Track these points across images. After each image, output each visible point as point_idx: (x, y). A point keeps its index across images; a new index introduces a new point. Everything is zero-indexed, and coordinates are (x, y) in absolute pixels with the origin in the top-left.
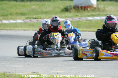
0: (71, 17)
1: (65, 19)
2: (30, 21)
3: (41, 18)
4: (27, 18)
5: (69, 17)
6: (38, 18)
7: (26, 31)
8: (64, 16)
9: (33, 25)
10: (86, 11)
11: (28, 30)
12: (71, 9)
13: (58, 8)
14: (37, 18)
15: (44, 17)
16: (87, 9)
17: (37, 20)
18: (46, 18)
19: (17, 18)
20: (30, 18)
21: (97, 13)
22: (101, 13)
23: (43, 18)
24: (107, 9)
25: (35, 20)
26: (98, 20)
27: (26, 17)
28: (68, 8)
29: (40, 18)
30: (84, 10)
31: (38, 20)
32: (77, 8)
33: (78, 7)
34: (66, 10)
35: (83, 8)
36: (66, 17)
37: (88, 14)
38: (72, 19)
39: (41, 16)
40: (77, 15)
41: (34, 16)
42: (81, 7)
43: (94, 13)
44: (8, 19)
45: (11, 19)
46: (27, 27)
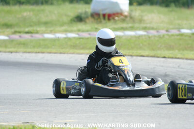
0: (88, 31)
1: (78, 34)
2: (20, 37)
3: (37, 32)
4: (15, 32)
5: (83, 31)
6: (33, 32)
7: (13, 54)
8: (75, 28)
9: (24, 44)
10: (112, 21)
11: (16, 52)
12: (87, 17)
13: (66, 15)
14: (31, 33)
15: (42, 30)
16: (114, 19)
17: (32, 36)
20: (19, 32)
21: (130, 25)
22: (137, 25)
24: (145, 18)
25: (27, 36)
26: (132, 37)
27: (13, 30)
28: (83, 16)
29: (35, 32)
30: (109, 19)
31: (34, 35)
32: (96, 17)
33: (98, 15)
34: (80, 19)
35: (106, 17)
36: (79, 30)
37: (116, 26)
38: (90, 34)
39: (38, 29)
40: (96, 29)
41: (27, 30)
42: (104, 15)
43: (125, 25)
46: (15, 48)
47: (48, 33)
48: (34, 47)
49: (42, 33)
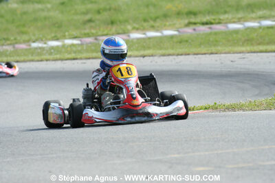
2: (194, 30)
3: (219, 23)
4: (189, 24)
6: (213, 21)
14: (211, 23)
15: (227, 19)
17: (210, 28)
18: (232, 20)
19: (165, 25)
20: (195, 24)
23: (225, 21)
25: (204, 29)
27: (186, 21)
29: (217, 21)
39: (222, 17)
41: (205, 20)
44: (144, 30)
45: (153, 28)
47: (234, 22)
48: (201, 44)
49: (226, 23)
